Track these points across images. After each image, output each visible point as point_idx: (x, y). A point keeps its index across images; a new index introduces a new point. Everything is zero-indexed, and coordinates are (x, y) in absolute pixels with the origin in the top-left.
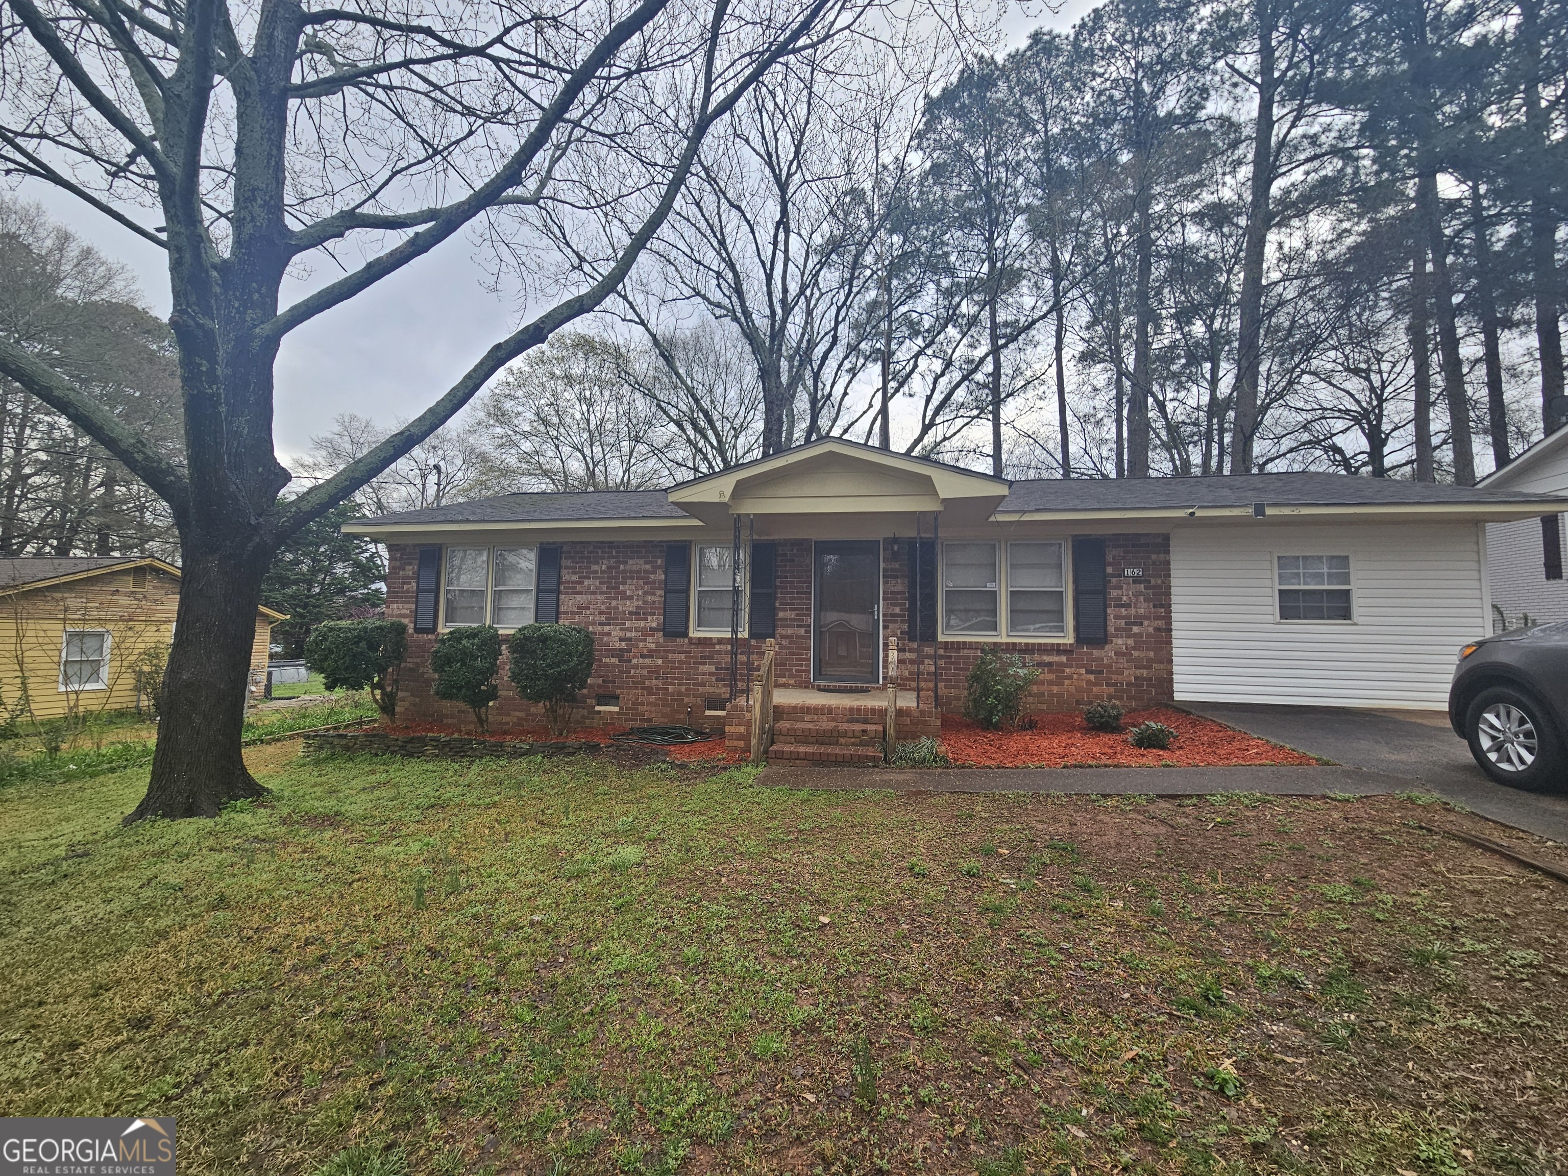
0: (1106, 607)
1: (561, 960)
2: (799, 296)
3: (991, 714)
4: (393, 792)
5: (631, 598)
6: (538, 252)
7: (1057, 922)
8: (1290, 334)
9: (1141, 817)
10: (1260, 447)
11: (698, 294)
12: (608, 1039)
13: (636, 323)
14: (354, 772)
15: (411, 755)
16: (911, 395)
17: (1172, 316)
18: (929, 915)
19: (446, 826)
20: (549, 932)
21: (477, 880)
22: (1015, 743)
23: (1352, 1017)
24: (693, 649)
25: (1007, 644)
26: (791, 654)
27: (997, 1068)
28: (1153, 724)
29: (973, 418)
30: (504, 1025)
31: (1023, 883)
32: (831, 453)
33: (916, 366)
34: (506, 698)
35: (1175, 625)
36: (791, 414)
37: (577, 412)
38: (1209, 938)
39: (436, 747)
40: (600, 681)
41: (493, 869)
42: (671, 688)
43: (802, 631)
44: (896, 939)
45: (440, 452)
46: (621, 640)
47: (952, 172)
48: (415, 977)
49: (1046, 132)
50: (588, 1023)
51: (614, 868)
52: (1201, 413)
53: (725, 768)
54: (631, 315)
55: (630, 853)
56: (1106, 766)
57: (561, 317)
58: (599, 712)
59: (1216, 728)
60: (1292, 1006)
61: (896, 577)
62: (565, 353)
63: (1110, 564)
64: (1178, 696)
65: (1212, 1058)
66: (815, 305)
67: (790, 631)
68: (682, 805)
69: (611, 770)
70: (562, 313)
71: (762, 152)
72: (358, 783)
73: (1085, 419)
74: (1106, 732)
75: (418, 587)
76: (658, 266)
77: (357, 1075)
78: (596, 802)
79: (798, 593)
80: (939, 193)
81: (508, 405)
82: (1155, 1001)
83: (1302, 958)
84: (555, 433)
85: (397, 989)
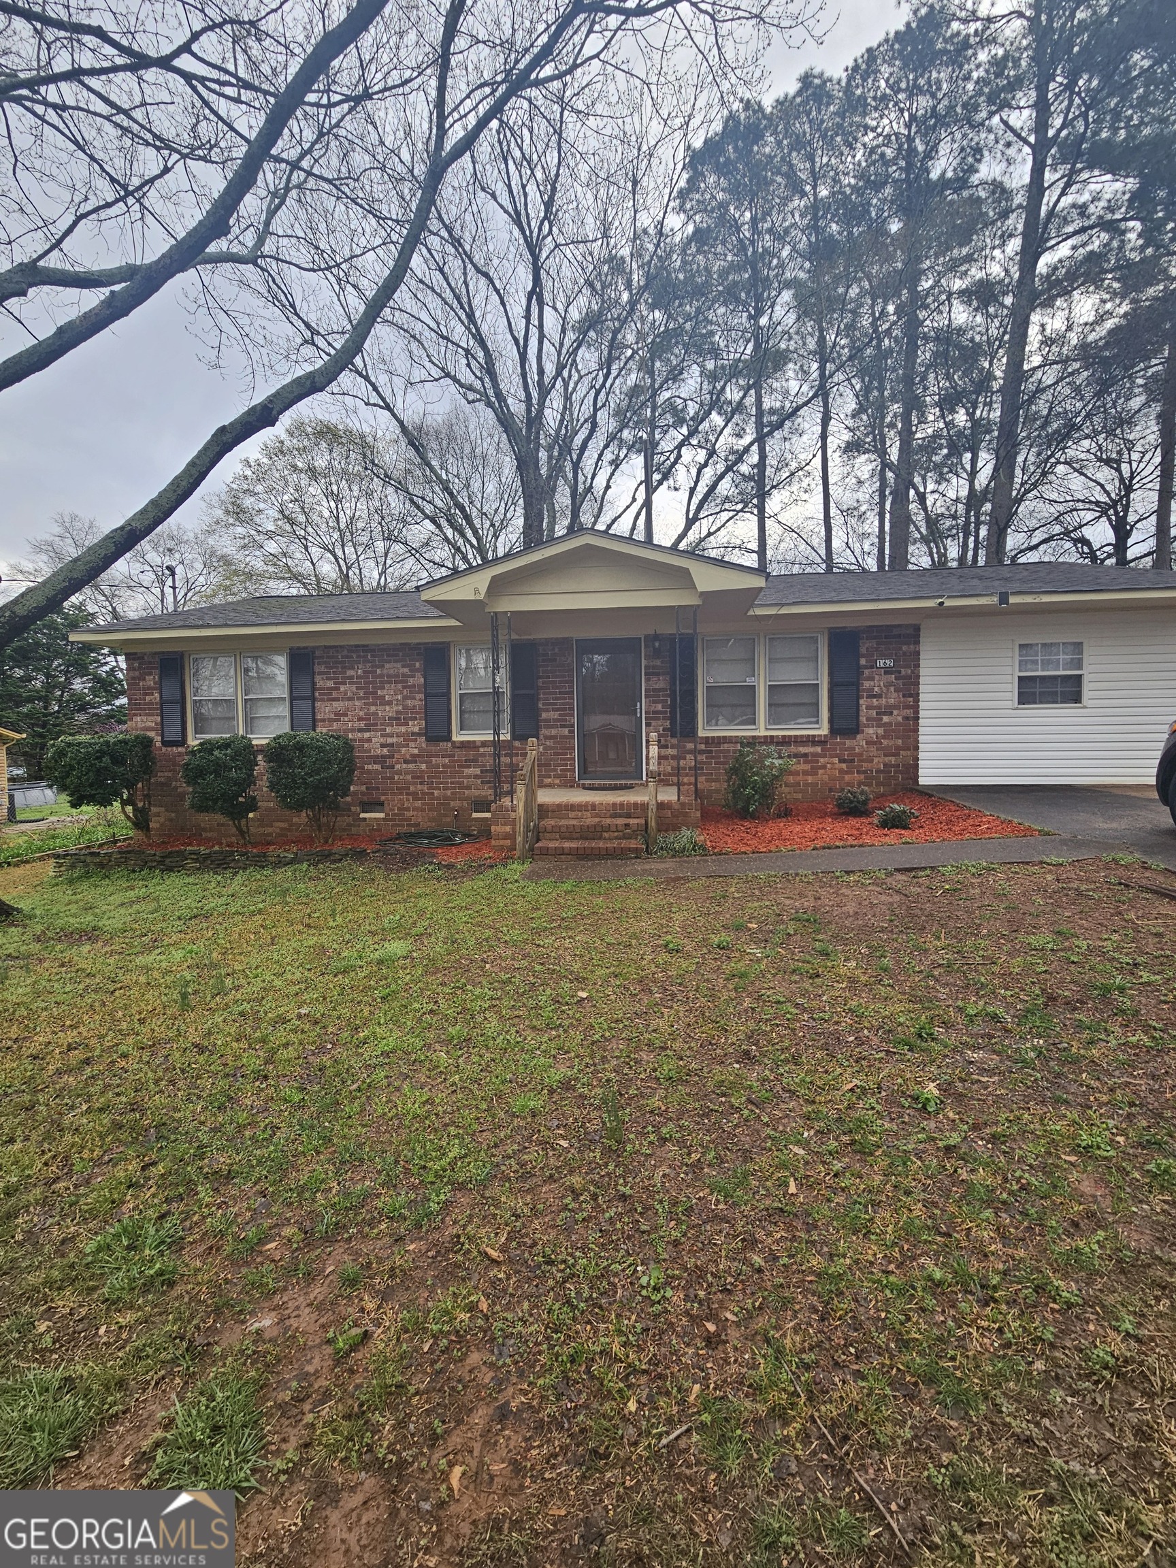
0: (858, 697)
1: (330, 1046)
2: (555, 378)
3: (748, 804)
4: (153, 905)
5: (390, 703)
6: (264, 323)
7: (796, 982)
8: (1047, 422)
9: (879, 889)
10: (1013, 541)
11: (448, 375)
12: (375, 1110)
13: (381, 407)
14: (111, 889)
15: (171, 869)
16: (676, 489)
17: (936, 404)
18: (680, 984)
19: (210, 934)
20: (316, 1023)
21: (243, 981)
22: (768, 831)
23: (1041, 1042)
24: (457, 752)
25: (766, 737)
26: (555, 754)
27: (732, 1106)
28: (896, 806)
29: (738, 512)
30: (273, 1107)
31: (768, 951)
32: (588, 547)
33: (679, 456)
34: (267, 809)
35: (922, 714)
36: (552, 510)
37: (325, 508)
38: (927, 987)
39: (196, 861)
40: (364, 788)
41: (260, 970)
42: (436, 793)
43: (566, 731)
44: (649, 1007)
45: (177, 556)
46: (382, 746)
47: (716, 239)
48: (183, 1071)
49: (815, 195)
50: (356, 1098)
51: (380, 962)
52: (960, 505)
53: (492, 867)
54: (374, 399)
55: (397, 947)
56: (852, 846)
57: (291, 396)
58: (365, 819)
59: (953, 808)
60: (991, 1037)
61: (658, 674)
62: (306, 443)
63: (863, 656)
64: (922, 781)
65: (920, 1083)
66: (574, 389)
67: (554, 732)
68: (448, 902)
69: (378, 874)
70: (292, 392)
71: (511, 210)
72: (117, 899)
73: (847, 512)
74: (855, 817)
75: (161, 697)
76: (402, 343)
77: (127, 1159)
78: (363, 904)
79: (560, 693)
80: (702, 264)
81: (248, 502)
82: (875, 1041)
83: (1005, 997)
84: (302, 533)
85: (164, 1083)
